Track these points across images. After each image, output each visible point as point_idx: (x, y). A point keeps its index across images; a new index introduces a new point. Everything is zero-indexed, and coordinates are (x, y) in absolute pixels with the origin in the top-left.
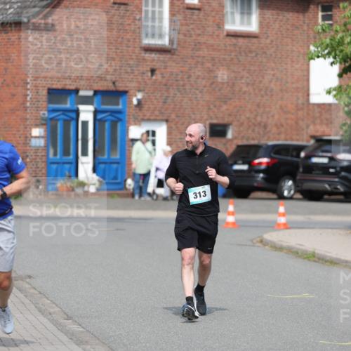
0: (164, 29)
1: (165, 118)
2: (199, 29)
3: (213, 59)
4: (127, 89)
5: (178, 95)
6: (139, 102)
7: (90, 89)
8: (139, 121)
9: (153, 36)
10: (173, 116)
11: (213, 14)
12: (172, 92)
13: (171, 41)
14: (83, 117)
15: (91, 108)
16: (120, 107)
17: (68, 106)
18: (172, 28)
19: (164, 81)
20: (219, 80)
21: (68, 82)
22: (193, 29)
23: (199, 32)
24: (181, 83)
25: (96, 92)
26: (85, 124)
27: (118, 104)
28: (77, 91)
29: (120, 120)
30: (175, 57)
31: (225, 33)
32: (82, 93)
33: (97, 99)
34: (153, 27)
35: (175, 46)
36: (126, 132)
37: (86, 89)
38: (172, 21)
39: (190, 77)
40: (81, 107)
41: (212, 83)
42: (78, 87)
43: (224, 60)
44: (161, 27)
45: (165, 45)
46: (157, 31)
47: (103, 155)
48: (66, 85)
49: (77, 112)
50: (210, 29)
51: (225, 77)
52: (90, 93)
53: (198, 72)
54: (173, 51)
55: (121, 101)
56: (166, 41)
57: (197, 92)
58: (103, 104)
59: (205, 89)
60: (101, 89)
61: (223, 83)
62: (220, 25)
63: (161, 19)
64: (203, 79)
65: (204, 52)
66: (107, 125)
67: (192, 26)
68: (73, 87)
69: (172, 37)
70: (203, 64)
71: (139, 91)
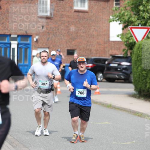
0: (47, 9)
1: (48, 47)
2: (63, 9)
3: (69, 22)
4: (31, 34)
5: (54, 37)
6: (37, 40)
7: (16, 34)
8: (36, 48)
9: (43, 12)
10: (51, 46)
11: (69, 2)
12: (51, 36)
13: (51, 14)
14: (12, 46)
15: (16, 42)
16: (29, 42)
17: (6, 41)
18: (51, 8)
19: (48, 31)
20: (71, 30)
21: (6, 31)
22: (60, 9)
23: (62, 10)
24: (55, 32)
25: (18, 36)
26: (14, 49)
27: (28, 41)
28: (10, 35)
29: (28, 47)
30: (52, 21)
31: (74, 11)
32: (12, 36)
33: (19, 39)
34: (43, 8)
35: (52, 16)
36: (31, 52)
37: (14, 34)
38: (51, 5)
39: (58, 29)
40: (12, 42)
41: (68, 32)
42: (11, 33)
43: (73, 22)
44: (46, 8)
45: (48, 16)
46: (45, 10)
47: (21, 62)
48: (6, 32)
49: (10, 44)
50: (67, 9)
51: (74, 29)
52: (16, 36)
53: (62, 27)
54: (51, 18)
55: (29, 39)
56: (48, 14)
57: (62, 36)
58: (21, 40)
59: (65, 35)
60: (21, 34)
61: (73, 32)
62: (72, 7)
63: (46, 5)
64: (64, 30)
65: (65, 19)
66: (23, 50)
67: (59, 8)
68: (8, 34)
69: (51, 12)
70: (64, 24)
71: (37, 35)
